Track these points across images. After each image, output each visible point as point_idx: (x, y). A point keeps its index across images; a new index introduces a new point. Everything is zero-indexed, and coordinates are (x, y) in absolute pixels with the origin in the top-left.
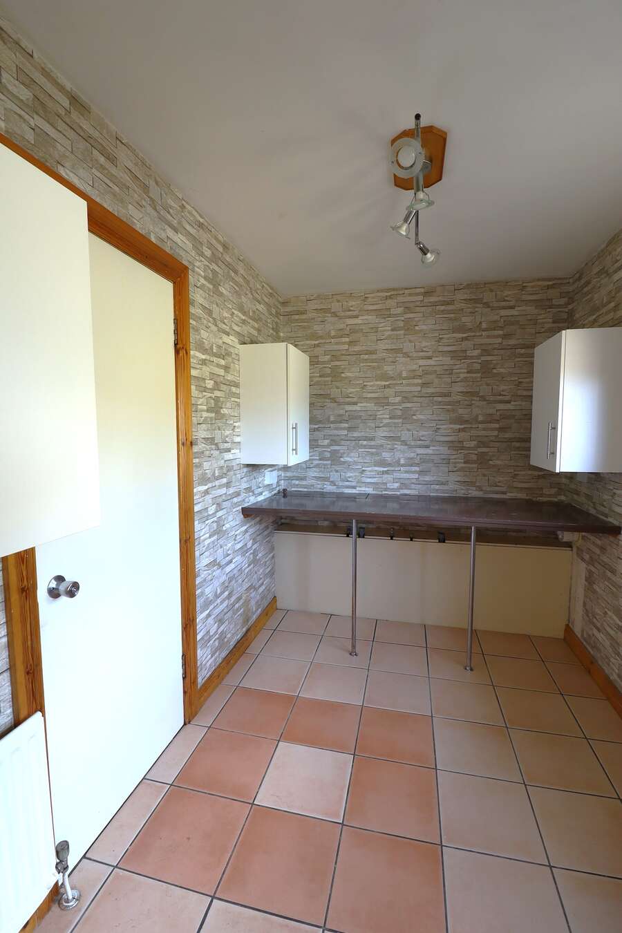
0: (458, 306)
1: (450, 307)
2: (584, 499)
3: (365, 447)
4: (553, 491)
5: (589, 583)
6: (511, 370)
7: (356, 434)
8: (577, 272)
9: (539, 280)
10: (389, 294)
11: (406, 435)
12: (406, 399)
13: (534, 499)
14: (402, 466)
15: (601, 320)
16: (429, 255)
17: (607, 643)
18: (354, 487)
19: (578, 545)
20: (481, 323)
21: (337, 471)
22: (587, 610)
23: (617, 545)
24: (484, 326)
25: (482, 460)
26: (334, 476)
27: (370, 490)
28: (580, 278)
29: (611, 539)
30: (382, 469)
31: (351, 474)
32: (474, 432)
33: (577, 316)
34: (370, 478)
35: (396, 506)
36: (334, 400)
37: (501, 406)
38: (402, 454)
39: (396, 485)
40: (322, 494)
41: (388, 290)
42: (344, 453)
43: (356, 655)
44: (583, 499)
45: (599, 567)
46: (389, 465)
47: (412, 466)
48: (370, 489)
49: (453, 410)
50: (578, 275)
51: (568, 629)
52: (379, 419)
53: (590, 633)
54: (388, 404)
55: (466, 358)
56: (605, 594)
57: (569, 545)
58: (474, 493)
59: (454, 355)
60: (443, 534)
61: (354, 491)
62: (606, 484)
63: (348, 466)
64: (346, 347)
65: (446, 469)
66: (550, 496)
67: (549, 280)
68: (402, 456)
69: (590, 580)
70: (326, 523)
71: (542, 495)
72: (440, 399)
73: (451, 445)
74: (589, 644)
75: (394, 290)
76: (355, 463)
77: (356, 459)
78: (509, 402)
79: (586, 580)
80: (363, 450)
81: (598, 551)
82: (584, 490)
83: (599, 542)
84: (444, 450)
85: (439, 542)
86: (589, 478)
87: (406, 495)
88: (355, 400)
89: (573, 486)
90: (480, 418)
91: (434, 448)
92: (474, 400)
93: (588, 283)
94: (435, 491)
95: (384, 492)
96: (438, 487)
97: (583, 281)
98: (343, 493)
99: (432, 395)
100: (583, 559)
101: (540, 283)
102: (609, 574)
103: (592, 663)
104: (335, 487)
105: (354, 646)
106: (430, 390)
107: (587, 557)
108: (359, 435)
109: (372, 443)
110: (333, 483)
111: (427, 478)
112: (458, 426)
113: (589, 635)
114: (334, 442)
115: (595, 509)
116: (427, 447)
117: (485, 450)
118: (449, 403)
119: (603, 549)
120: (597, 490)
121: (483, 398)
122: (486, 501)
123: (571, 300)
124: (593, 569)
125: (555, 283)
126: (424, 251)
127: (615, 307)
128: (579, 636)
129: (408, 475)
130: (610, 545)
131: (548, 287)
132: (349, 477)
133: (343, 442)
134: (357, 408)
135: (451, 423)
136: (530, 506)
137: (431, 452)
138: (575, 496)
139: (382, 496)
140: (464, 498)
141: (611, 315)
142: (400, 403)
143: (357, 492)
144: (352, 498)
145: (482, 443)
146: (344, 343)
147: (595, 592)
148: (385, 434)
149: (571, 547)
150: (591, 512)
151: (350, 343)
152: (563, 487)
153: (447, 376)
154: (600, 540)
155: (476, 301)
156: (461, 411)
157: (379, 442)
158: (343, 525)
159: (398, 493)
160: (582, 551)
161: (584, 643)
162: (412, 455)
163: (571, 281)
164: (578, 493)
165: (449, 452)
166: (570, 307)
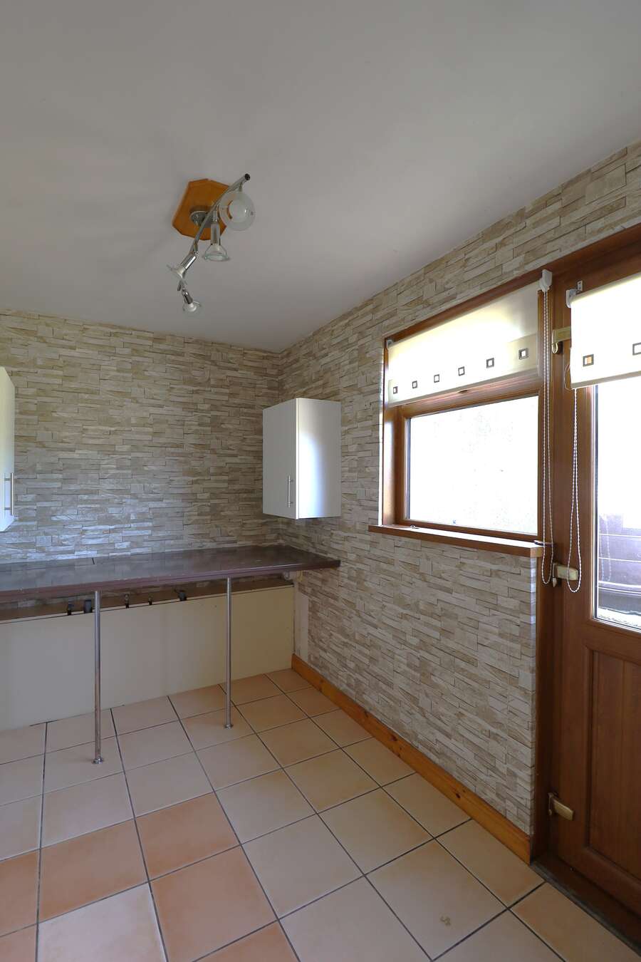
0: (187, 358)
1: (181, 359)
2: (303, 541)
3: (86, 502)
4: (273, 536)
5: (313, 612)
6: (237, 426)
7: (73, 487)
8: (286, 350)
9: (256, 350)
10: (114, 331)
11: (136, 488)
12: (135, 448)
13: (260, 545)
14: (133, 522)
15: (312, 393)
16: (192, 305)
17: (334, 660)
18: (72, 552)
19: (300, 581)
20: (209, 379)
21: (46, 534)
22: (312, 636)
23: (338, 576)
24: (212, 382)
25: (215, 512)
26: (42, 540)
27: (93, 554)
28: (288, 355)
29: (332, 570)
30: (108, 527)
31: (67, 536)
32: (206, 485)
33: (287, 386)
34: (93, 538)
35: (126, 568)
36: (42, 445)
37: (229, 460)
38: (131, 509)
39: (126, 544)
40: (25, 566)
41: (113, 327)
42: (57, 510)
43: (101, 761)
44: (301, 541)
45: (322, 596)
46: (117, 522)
47: (143, 521)
48: (94, 552)
49: (186, 462)
50: (285, 353)
51: (296, 659)
52: (103, 469)
53: (317, 655)
54: (114, 452)
55: (196, 410)
56: (329, 618)
57: (291, 583)
58: (209, 545)
59: (185, 405)
60: (182, 592)
61: (71, 557)
62: (323, 526)
63: (64, 526)
64: (59, 381)
65: (181, 523)
66: (271, 541)
67: (265, 352)
68: (131, 511)
69: (313, 609)
70: (30, 603)
71: (265, 541)
72: (172, 450)
73: (186, 497)
74: (316, 666)
75: (120, 327)
76: (73, 522)
77: (73, 517)
78: (235, 456)
79: (310, 611)
80: (84, 506)
81: (319, 583)
82: (303, 533)
83: (320, 576)
84: (178, 503)
85: (181, 600)
86: (306, 522)
87: (138, 554)
88: (71, 446)
89: (290, 530)
90: (212, 470)
91: (167, 501)
92: (205, 453)
93: (297, 361)
94: (172, 546)
95: (111, 554)
96: (172, 542)
97: (291, 359)
98: (54, 561)
99: (164, 446)
100: (305, 593)
101: (257, 353)
102: (332, 601)
103: (322, 681)
104: (43, 555)
105: (98, 751)
106: (162, 440)
107: (309, 590)
108: (79, 487)
109: (96, 497)
110: (41, 550)
111: (161, 534)
112: (191, 479)
113: (316, 658)
114: (42, 496)
115: (314, 548)
116: (161, 500)
117: (216, 501)
118: (179, 455)
119: (324, 581)
120: (316, 532)
121: (214, 451)
122: (220, 552)
123: (281, 373)
124: (315, 599)
125: (268, 355)
126: (188, 300)
127: (324, 384)
128: (306, 661)
129: (139, 532)
130: (332, 578)
131: (264, 358)
132: (65, 540)
133: (55, 497)
134: (75, 455)
135: (184, 475)
136: (257, 552)
137: (164, 505)
138: (294, 539)
139: (108, 558)
140: (199, 551)
141: (320, 391)
142: (129, 452)
143: (75, 557)
144: (70, 565)
145: (214, 495)
146: (57, 376)
147: (319, 618)
148: (111, 487)
149: (293, 584)
150: (310, 551)
151: (65, 377)
152: (281, 532)
153: (179, 427)
154: (321, 573)
155: (205, 357)
156: (193, 463)
157: (103, 496)
158: (55, 601)
159: (129, 553)
160: (304, 586)
161: (312, 666)
162: (144, 509)
163: (280, 356)
164: (297, 537)
165: (183, 505)
166: (280, 378)
